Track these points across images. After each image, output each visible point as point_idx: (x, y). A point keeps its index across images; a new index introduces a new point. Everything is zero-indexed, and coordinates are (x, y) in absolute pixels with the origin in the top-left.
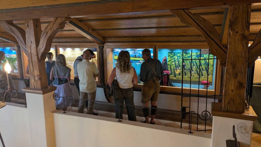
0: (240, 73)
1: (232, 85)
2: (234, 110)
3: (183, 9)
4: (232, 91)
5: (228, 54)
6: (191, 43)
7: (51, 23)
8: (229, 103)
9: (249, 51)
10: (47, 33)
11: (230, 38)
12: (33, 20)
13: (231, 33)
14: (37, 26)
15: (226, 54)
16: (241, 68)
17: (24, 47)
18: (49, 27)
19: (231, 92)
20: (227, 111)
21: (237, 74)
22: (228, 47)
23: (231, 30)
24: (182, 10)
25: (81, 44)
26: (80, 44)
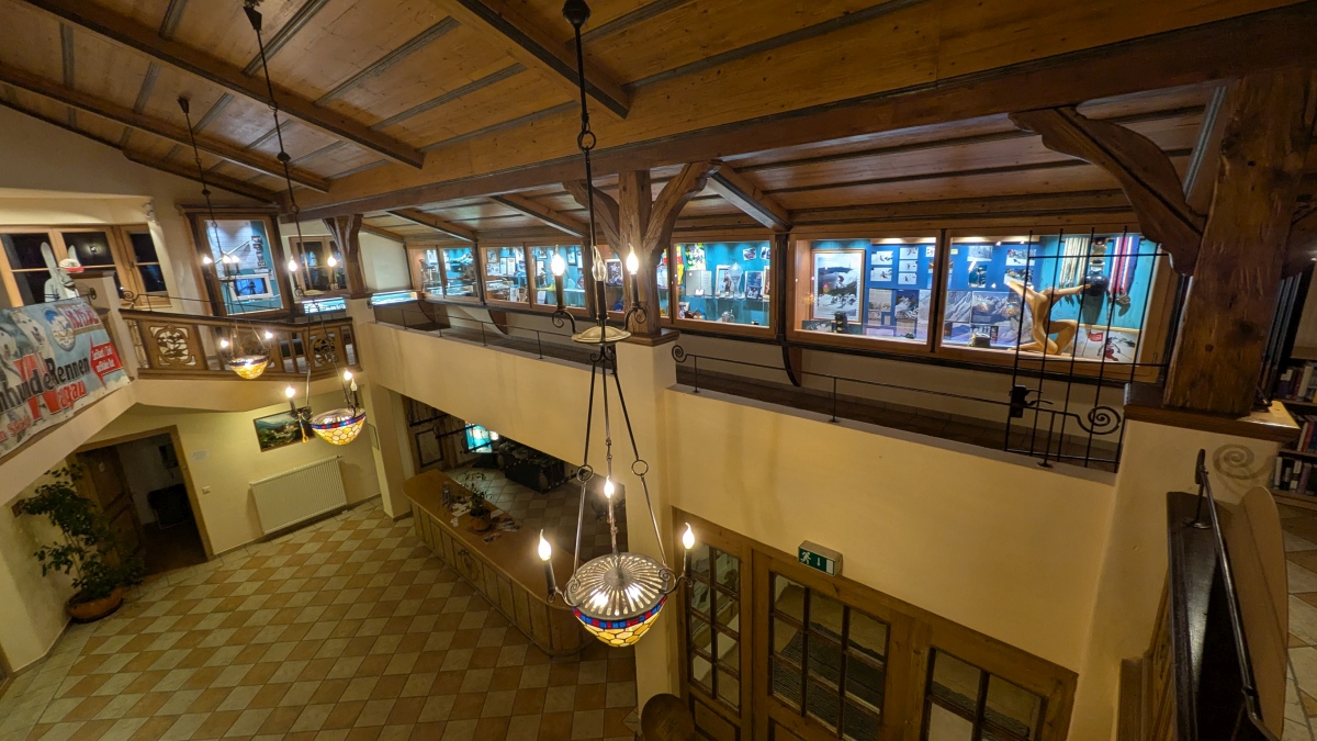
0: (1246, 293)
1: (1211, 332)
2: (1209, 407)
3: (1056, 108)
4: (1209, 348)
5: (1209, 234)
6: (1065, 217)
7: (676, 179)
8: (1193, 384)
9: (1293, 224)
10: (666, 202)
11: (1219, 182)
12: (637, 172)
13: (1227, 167)
14: (643, 188)
15: (1201, 234)
16: (1255, 277)
17: (615, 238)
18: (671, 189)
19: (1203, 349)
20: (1183, 408)
21: (1234, 298)
22: (1211, 213)
23: (1229, 158)
24: (1052, 110)
25: (730, 232)
26: (727, 231)
